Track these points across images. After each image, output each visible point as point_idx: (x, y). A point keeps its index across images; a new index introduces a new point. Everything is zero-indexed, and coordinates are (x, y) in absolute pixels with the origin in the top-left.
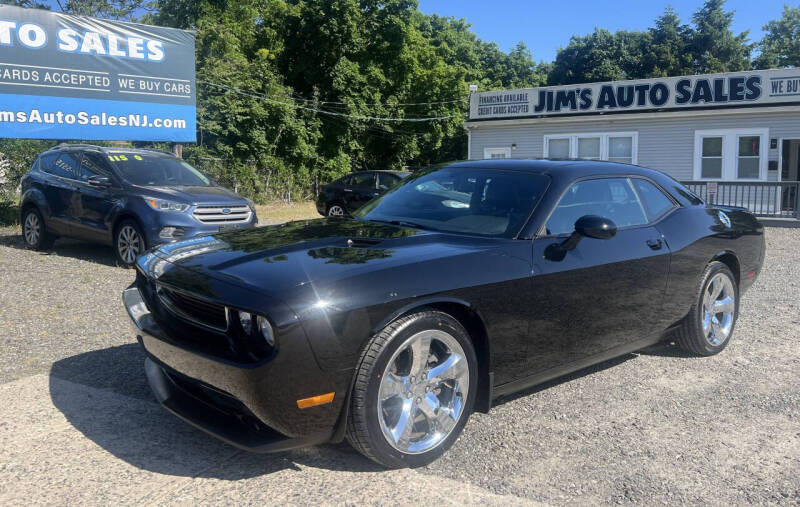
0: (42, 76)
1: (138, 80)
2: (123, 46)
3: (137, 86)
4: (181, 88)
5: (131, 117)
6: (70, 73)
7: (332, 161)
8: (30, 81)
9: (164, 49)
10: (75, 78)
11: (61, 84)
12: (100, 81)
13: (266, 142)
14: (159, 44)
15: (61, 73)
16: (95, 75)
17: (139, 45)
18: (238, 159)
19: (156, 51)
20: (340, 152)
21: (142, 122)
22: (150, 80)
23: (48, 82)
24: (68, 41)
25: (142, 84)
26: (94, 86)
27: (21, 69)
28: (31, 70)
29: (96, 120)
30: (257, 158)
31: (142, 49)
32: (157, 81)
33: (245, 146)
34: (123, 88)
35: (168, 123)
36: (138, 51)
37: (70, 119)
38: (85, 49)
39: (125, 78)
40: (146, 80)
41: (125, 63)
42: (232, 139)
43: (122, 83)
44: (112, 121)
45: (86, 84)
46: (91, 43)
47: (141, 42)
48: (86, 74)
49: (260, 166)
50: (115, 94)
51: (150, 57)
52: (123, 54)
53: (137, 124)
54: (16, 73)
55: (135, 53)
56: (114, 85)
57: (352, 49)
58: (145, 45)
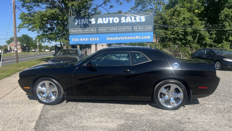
0: (118, 29)
1: (138, 27)
2: (135, 19)
3: (138, 29)
4: (149, 28)
5: (136, 37)
6: (123, 28)
7: (220, 44)
8: (116, 31)
9: (145, 18)
10: (124, 28)
11: (122, 30)
12: (130, 28)
13: (193, 40)
14: (144, 17)
15: (121, 28)
16: (128, 27)
17: (139, 18)
18: (183, 45)
19: (143, 19)
20: (224, 41)
21: (139, 38)
22: (141, 27)
23: (119, 30)
24: (123, 20)
25: (139, 28)
26: (128, 30)
27: (114, 28)
28: (115, 28)
29: (128, 38)
30: (189, 45)
31: (139, 19)
32: (143, 27)
33: (185, 41)
34: (135, 30)
35: (145, 37)
36: (139, 20)
37: (123, 38)
38: (127, 21)
39: (135, 27)
40: (140, 27)
41: (136, 23)
42: (181, 40)
43: (135, 28)
44: (132, 38)
45: (126, 30)
46: (128, 20)
47: (139, 17)
48: (126, 27)
49: (191, 47)
50: (133, 31)
51: (142, 21)
52: (135, 21)
53: (138, 38)
54: (113, 29)
55: (138, 20)
56: (133, 29)
57: (229, 4)
58: (140, 18)
